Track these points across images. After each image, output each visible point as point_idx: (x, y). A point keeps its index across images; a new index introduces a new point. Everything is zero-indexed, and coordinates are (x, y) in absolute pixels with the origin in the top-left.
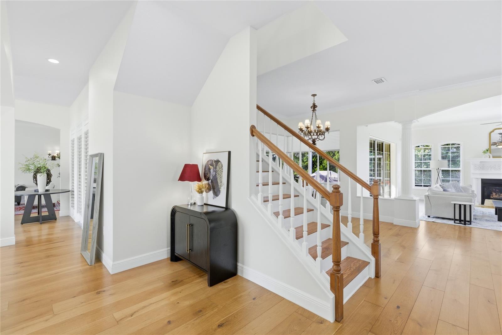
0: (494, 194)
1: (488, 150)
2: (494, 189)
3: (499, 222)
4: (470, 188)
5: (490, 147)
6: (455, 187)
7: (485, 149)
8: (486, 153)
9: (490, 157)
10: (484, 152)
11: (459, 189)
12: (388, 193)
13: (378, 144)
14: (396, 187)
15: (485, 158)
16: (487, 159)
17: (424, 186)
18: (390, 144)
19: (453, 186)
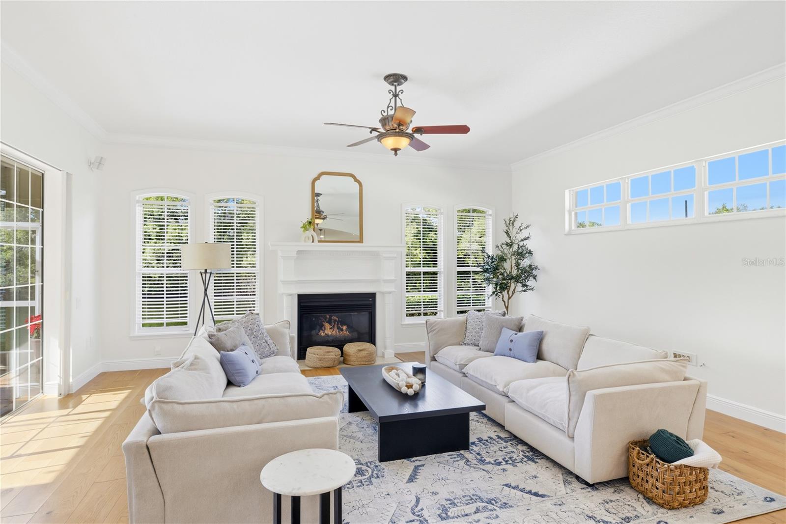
0: (327, 325)
1: (310, 223)
2: (328, 316)
4: (287, 331)
5: (313, 217)
7: (305, 221)
8: (309, 229)
9: (313, 242)
10: (305, 228)
15: (307, 243)
16: (309, 246)
17: (168, 324)
18: (43, 174)
19: (246, 332)
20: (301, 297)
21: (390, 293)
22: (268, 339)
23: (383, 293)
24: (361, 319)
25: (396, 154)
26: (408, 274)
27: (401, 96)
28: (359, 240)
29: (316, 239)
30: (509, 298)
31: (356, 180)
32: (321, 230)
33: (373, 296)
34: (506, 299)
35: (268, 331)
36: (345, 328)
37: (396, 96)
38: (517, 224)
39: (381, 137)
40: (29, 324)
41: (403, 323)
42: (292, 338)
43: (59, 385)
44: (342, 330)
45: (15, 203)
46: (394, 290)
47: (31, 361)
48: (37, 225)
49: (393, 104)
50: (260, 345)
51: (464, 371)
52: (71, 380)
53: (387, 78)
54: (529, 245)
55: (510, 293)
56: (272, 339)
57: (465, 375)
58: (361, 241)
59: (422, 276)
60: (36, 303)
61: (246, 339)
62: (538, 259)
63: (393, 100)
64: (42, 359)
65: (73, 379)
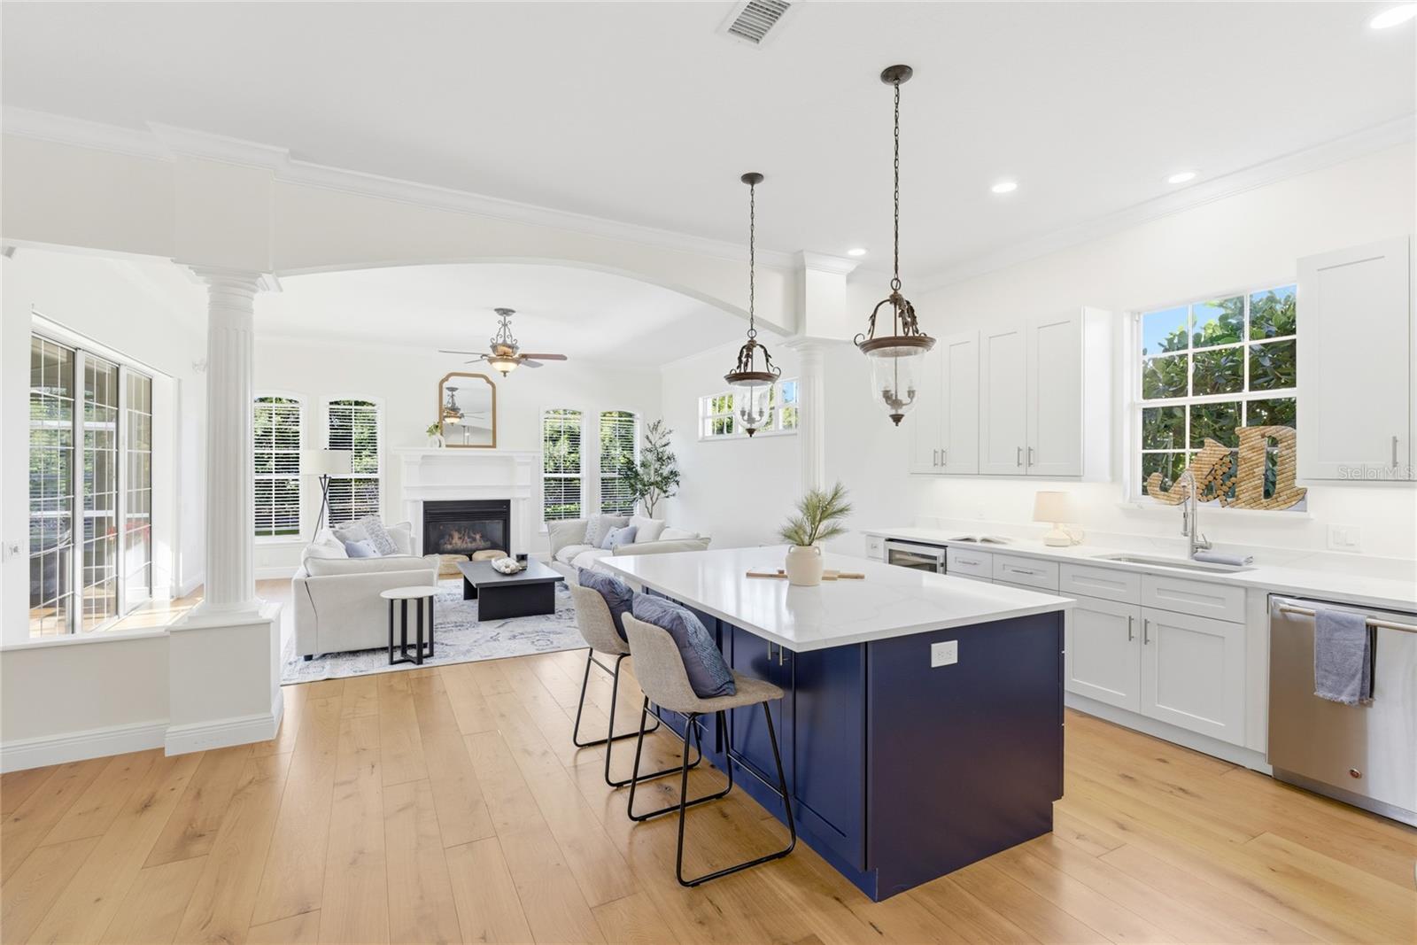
0: (456, 535)
1: (437, 427)
2: (457, 525)
3: (482, 623)
4: (407, 532)
5: (442, 418)
6: (373, 533)
7: (431, 425)
8: (434, 434)
9: (440, 446)
10: (430, 431)
11: (382, 538)
12: (143, 575)
13: (89, 372)
14: (177, 549)
15: (432, 446)
16: (435, 451)
17: (278, 533)
18: (151, 380)
19: (367, 531)
20: (427, 505)
21: (524, 499)
22: (388, 538)
23: (517, 500)
24: (496, 527)
25: (505, 376)
26: (546, 479)
27: (509, 326)
28: (491, 444)
29: (443, 444)
30: (653, 505)
31: (489, 382)
32: (464, 427)
33: (507, 503)
34: (649, 505)
35: (389, 531)
36: (478, 537)
37: (505, 325)
38: (660, 429)
39: (491, 360)
40: (94, 540)
41: (541, 531)
42: (413, 541)
43: (171, 587)
44: (474, 540)
45: (107, 406)
46: (529, 496)
47: (96, 581)
48: (112, 425)
49: (502, 332)
50: (381, 543)
51: (572, 563)
52: (181, 585)
53: (497, 310)
54: (669, 450)
55: (654, 499)
56: (392, 538)
57: (571, 566)
58: (494, 446)
59: (563, 482)
60: (112, 513)
61: (367, 535)
62: (680, 465)
63: (502, 330)
64: (73, 595)
65: (183, 582)
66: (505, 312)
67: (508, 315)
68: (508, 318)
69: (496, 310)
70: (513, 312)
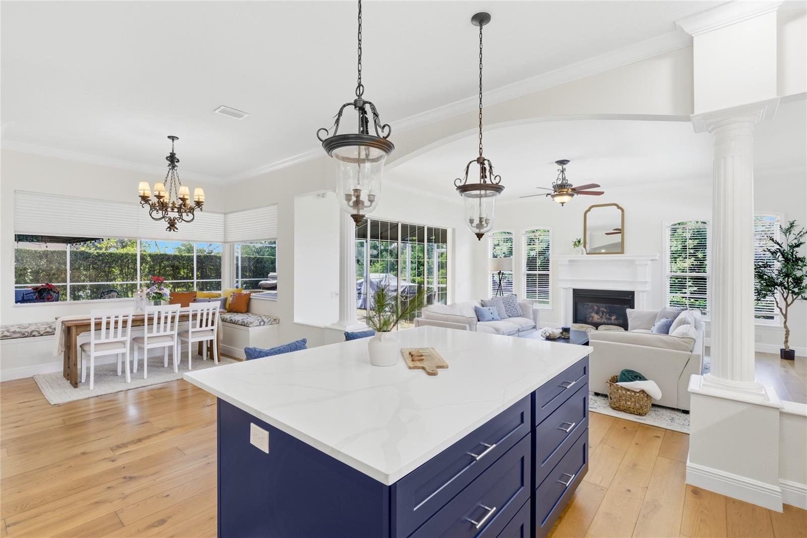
2: (596, 308)
5: (585, 236)
18: (447, 230)
20: (574, 290)
21: (644, 292)
23: (639, 292)
25: (563, 205)
26: (670, 277)
27: (565, 172)
29: (585, 252)
30: (788, 306)
31: (619, 207)
33: (632, 293)
37: (562, 172)
49: (560, 177)
58: (622, 252)
59: (688, 280)
66: (562, 162)
67: (564, 164)
68: (564, 166)
69: (556, 162)
70: (568, 161)
